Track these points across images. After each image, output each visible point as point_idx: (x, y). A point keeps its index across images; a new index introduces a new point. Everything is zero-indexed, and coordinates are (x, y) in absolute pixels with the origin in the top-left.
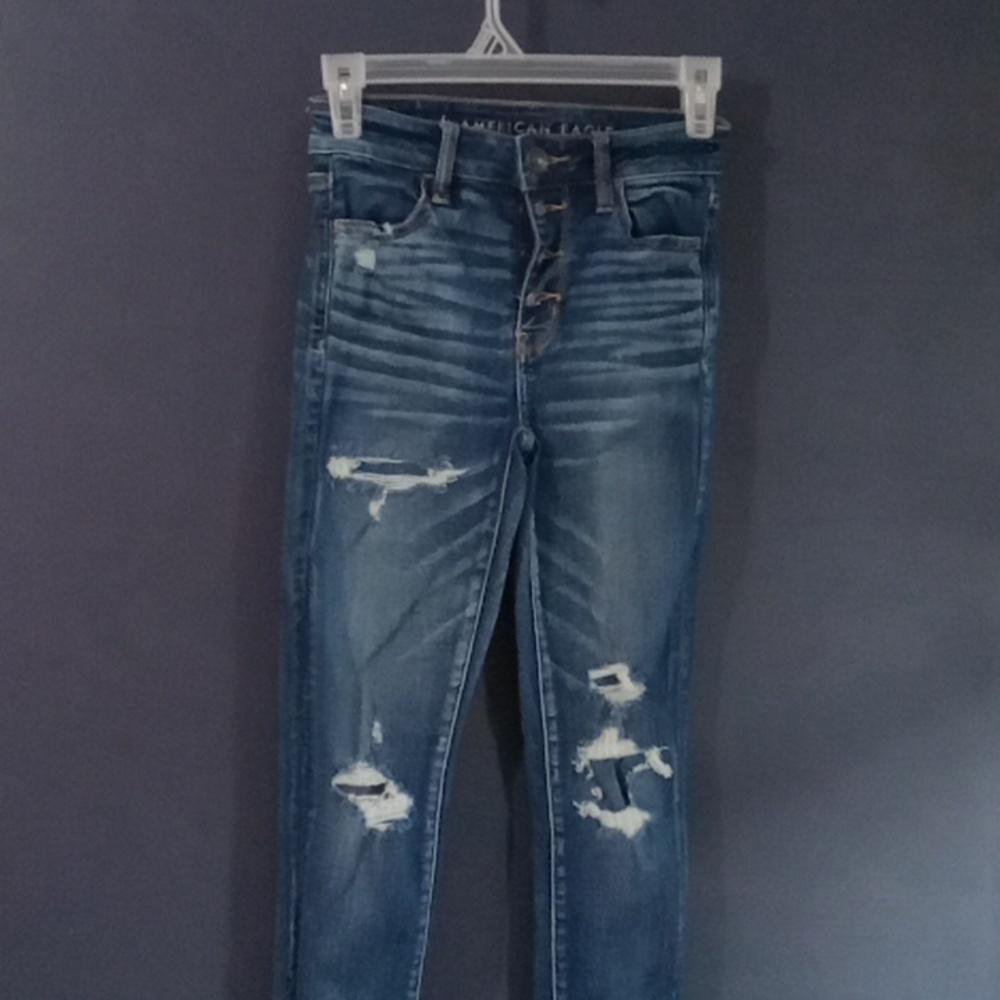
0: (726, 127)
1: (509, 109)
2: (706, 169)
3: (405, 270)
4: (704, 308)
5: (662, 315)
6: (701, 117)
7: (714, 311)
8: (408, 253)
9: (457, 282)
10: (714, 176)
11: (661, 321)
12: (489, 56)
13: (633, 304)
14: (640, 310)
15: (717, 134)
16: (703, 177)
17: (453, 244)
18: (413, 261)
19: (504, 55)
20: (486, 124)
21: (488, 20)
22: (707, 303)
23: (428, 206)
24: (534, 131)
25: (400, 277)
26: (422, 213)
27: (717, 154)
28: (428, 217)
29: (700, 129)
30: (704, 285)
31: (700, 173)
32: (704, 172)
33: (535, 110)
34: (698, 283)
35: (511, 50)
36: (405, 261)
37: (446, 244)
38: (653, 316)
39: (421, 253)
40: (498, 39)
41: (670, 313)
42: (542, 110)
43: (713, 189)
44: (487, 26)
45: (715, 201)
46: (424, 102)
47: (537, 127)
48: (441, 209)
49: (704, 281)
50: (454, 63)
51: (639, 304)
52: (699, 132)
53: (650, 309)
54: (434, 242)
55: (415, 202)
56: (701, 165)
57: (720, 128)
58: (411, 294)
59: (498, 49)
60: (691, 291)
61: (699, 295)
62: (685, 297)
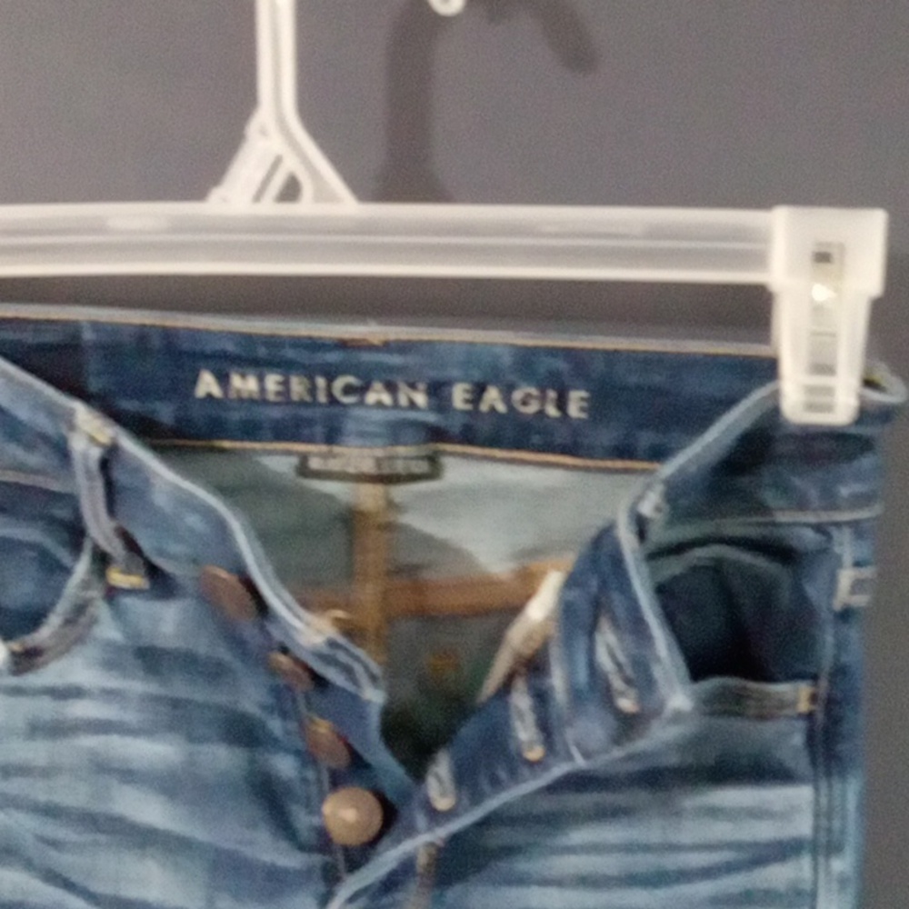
0: (893, 394)
1: (315, 345)
2: (831, 503)
3: (37, 752)
4: (815, 859)
5: (707, 873)
6: (823, 367)
7: (842, 865)
8: (46, 709)
9: (168, 784)
10: (854, 525)
11: (705, 888)
12: (270, 208)
13: (629, 848)
14: (643, 863)
15: (865, 414)
16: (819, 528)
17: (152, 688)
18: (57, 730)
19: (305, 207)
20: (261, 379)
21: (263, 116)
22: (822, 846)
23: (96, 593)
24: (386, 398)
25: (23, 770)
26: (80, 609)
27: (866, 462)
28: (94, 621)
29: (819, 398)
30: (817, 802)
31: (811, 518)
32: (825, 517)
33: (387, 347)
34: (800, 796)
35: (323, 195)
36: (38, 729)
37: (138, 686)
38: (684, 876)
39: (81, 709)
40: (291, 165)
41: (729, 868)
42: (403, 347)
43: (848, 558)
44: (264, 132)
45: (857, 586)
46: (96, 326)
47: (391, 388)
48: (128, 601)
49: (817, 789)
50: (179, 226)
51: (647, 848)
52: (811, 407)
53: (672, 862)
54: (113, 682)
55: (67, 571)
56: (813, 494)
57: (875, 396)
58: (51, 812)
59: (291, 191)
60: (785, 815)
61: (803, 826)
62: (765, 831)
